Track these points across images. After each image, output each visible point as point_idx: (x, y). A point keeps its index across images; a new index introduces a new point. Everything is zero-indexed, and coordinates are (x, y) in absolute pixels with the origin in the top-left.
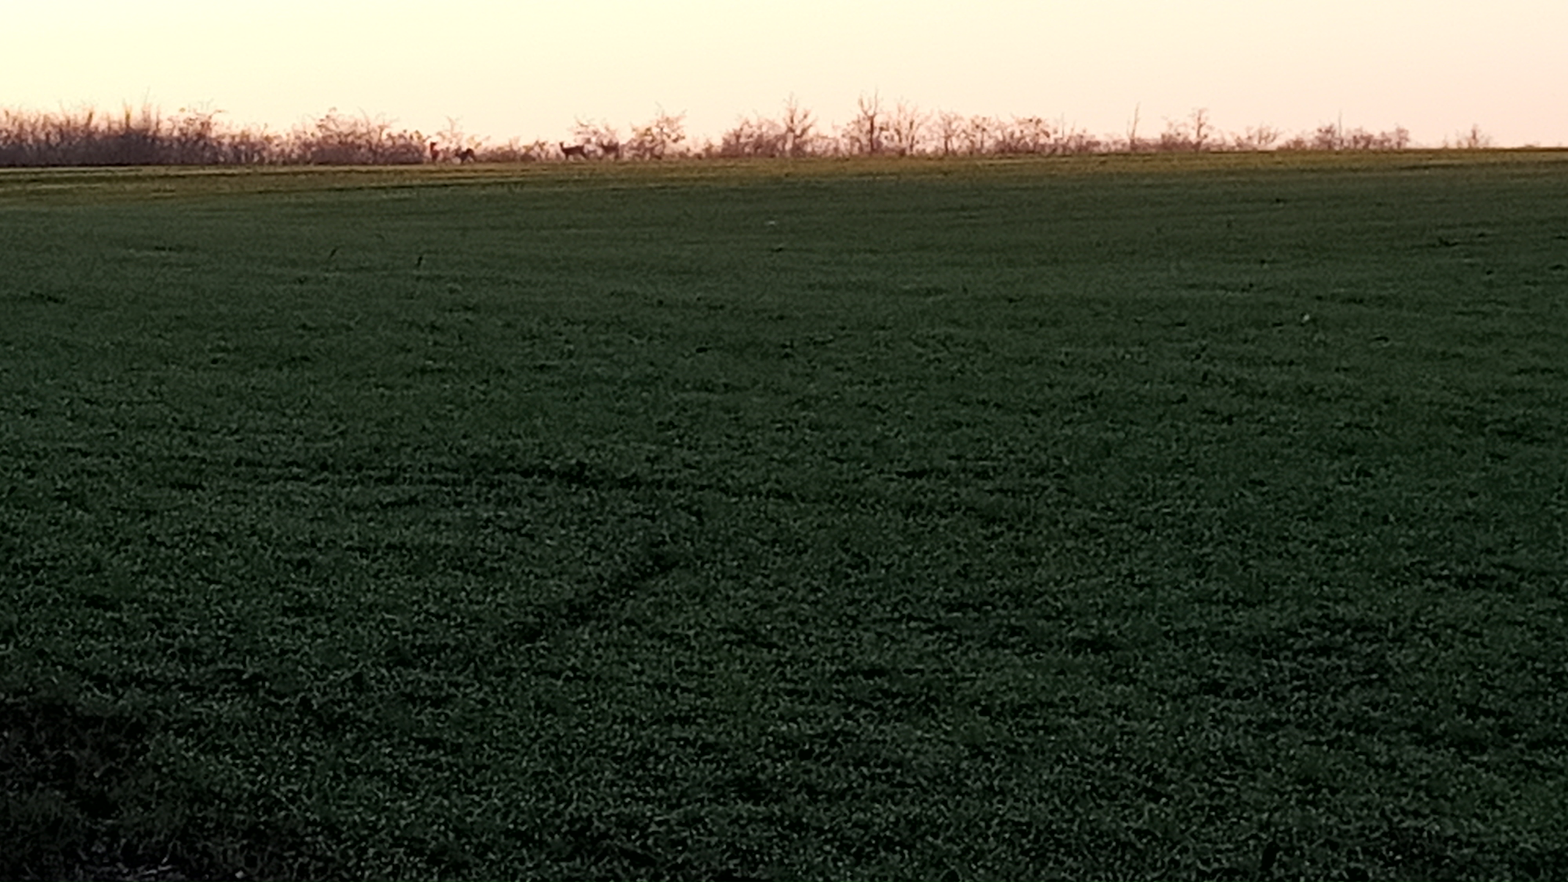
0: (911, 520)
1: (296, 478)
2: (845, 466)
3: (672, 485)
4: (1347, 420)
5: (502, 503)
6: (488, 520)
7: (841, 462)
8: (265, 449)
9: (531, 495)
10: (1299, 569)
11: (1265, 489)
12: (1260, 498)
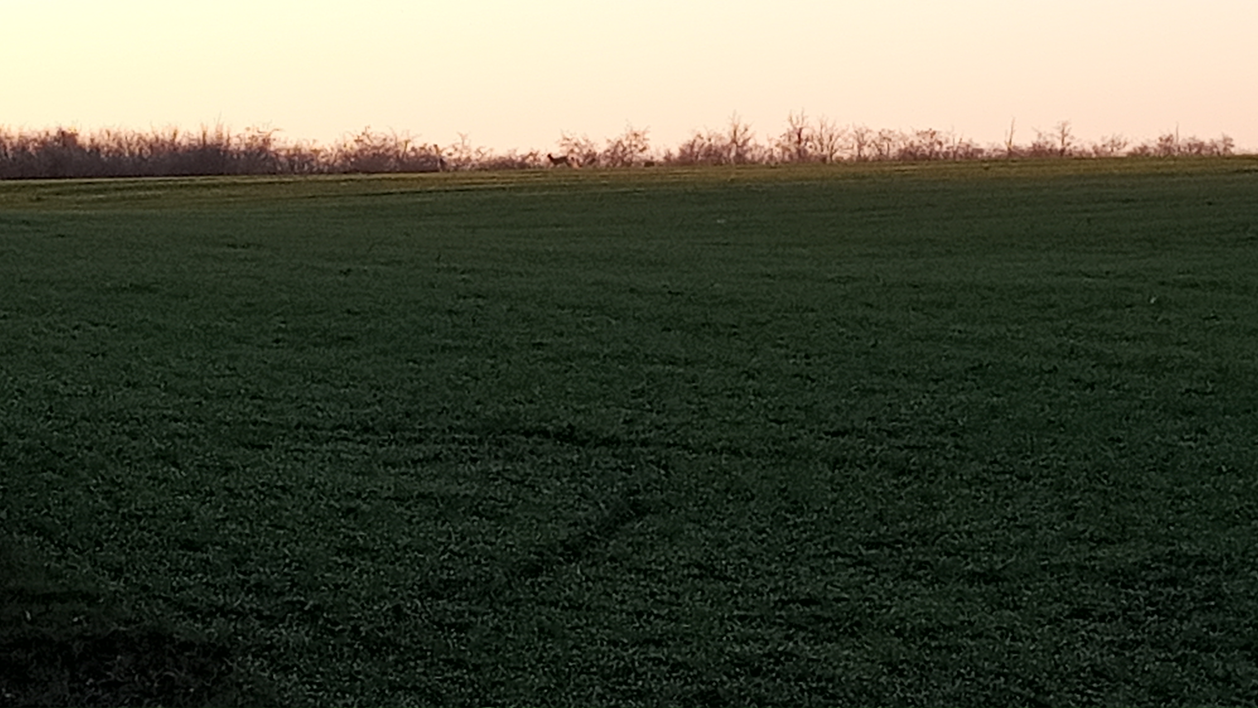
0: (837, 471)
1: (345, 439)
2: (784, 426)
3: (645, 443)
4: (1187, 386)
5: (510, 458)
6: (498, 473)
7: (779, 423)
8: (320, 414)
9: (531, 452)
10: (1149, 512)
11: (1121, 445)
12: (1117, 452)
